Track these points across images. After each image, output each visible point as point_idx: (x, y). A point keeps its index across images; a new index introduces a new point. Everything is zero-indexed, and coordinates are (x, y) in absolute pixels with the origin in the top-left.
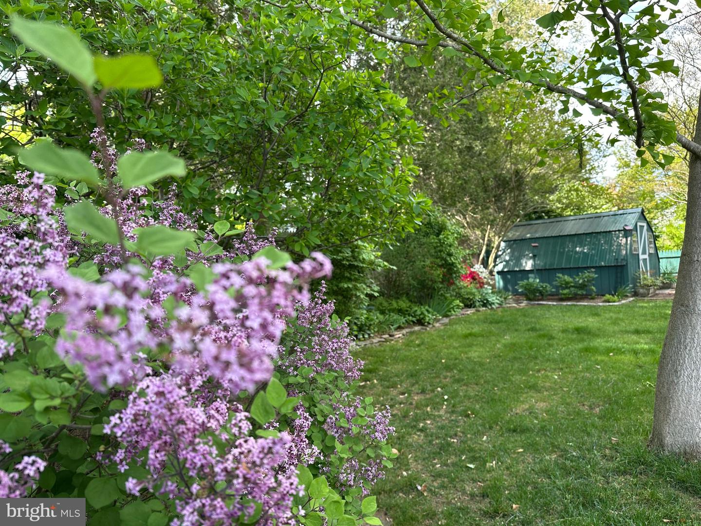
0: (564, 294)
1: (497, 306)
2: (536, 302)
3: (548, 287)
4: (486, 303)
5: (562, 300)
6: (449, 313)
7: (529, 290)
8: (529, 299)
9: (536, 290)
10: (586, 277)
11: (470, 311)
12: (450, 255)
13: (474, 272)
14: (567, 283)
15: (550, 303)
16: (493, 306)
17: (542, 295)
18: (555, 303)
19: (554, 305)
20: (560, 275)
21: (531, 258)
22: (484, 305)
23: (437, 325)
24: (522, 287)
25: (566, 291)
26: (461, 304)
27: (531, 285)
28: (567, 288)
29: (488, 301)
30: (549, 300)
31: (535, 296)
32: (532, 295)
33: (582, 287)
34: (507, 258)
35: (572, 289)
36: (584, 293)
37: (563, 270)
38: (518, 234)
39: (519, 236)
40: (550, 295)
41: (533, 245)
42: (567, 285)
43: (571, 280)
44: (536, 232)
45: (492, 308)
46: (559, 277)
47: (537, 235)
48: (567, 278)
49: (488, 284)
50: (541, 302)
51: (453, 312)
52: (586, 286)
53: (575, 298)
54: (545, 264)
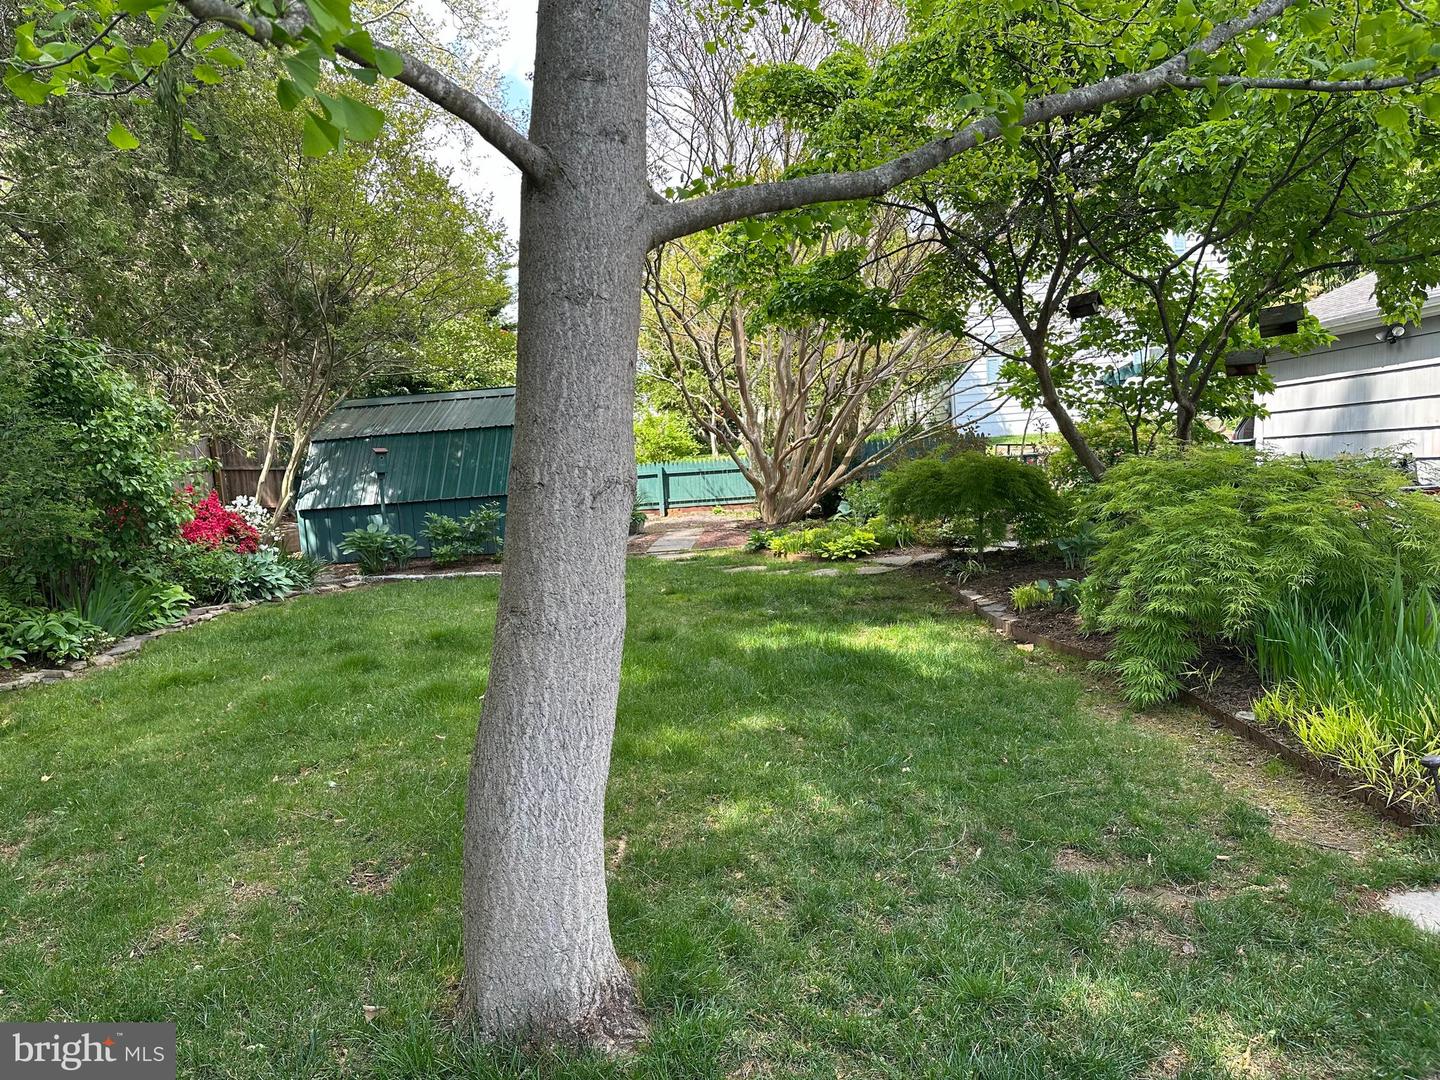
0: (441, 556)
1: (290, 591)
2: (383, 577)
3: (408, 542)
4: (257, 589)
5: (437, 568)
6: (148, 624)
7: (367, 550)
8: (367, 571)
9: (383, 549)
10: (483, 518)
11: (213, 612)
12: (132, 471)
13: (231, 515)
14: (447, 531)
15: (411, 576)
16: (278, 594)
17: (396, 560)
18: (422, 576)
19: (419, 580)
20: (434, 516)
21: (374, 481)
22: (254, 594)
23: (103, 659)
24: (352, 543)
25: (443, 550)
26: (187, 597)
27: (371, 538)
28: (446, 542)
29: (263, 582)
30: (411, 569)
31: (380, 562)
32: (376, 561)
33: (476, 538)
34: (324, 481)
35: (457, 544)
36: (481, 550)
37: (441, 506)
38: (344, 425)
39: (347, 429)
40: (412, 558)
41: (376, 450)
42: (446, 537)
43: (454, 524)
44: (384, 423)
45: (275, 599)
46: (429, 520)
47: (386, 431)
48: (448, 522)
49: (270, 541)
50: (393, 576)
51: (161, 620)
52: (484, 536)
53: (464, 562)
54: (405, 492)
